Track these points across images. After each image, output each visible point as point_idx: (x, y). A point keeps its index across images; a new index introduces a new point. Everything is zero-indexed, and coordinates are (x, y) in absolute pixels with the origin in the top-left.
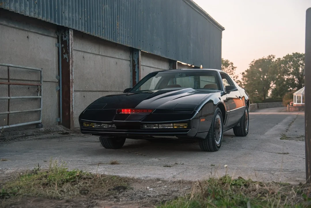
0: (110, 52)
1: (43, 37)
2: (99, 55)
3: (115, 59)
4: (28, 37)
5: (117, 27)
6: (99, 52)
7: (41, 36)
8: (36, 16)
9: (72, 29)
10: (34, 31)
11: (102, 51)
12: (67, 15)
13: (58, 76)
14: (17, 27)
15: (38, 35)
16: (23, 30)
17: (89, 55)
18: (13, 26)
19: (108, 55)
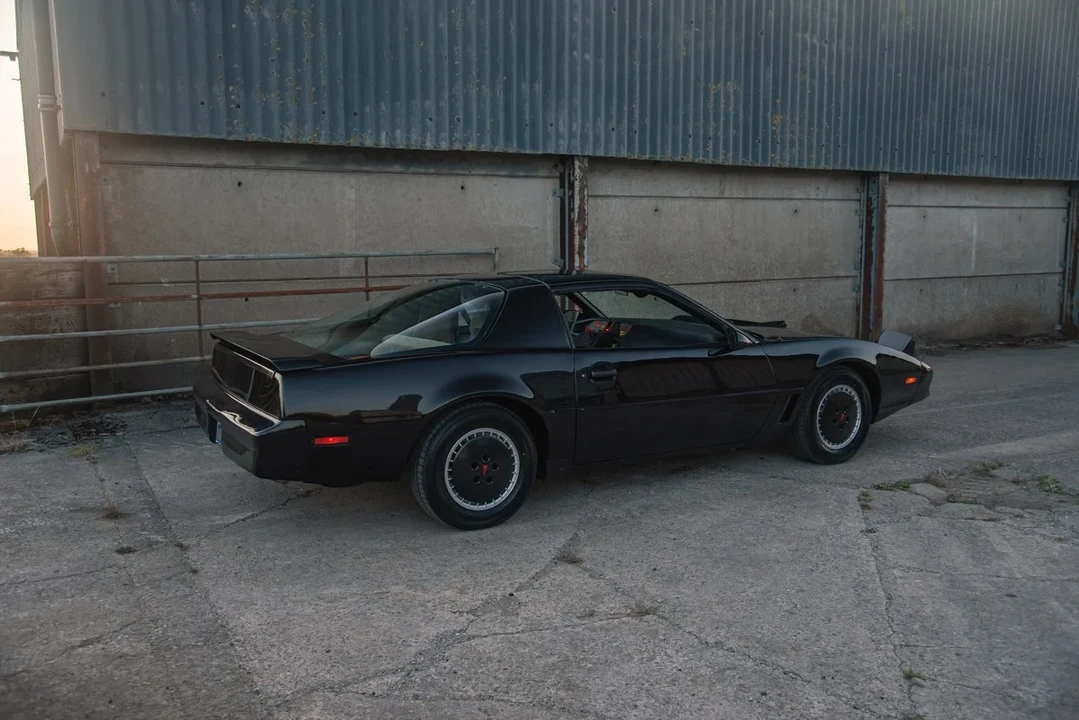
0: (769, 188)
1: (514, 180)
2: (722, 198)
3: (793, 202)
4: (462, 188)
5: (770, 128)
6: (722, 192)
7: (504, 180)
8: (457, 146)
9: (584, 157)
10: (483, 172)
11: (734, 187)
12: (563, 129)
13: (559, 259)
14: (432, 171)
15: (494, 178)
16: (450, 175)
17: (677, 203)
18: (422, 170)
19: (760, 196)
